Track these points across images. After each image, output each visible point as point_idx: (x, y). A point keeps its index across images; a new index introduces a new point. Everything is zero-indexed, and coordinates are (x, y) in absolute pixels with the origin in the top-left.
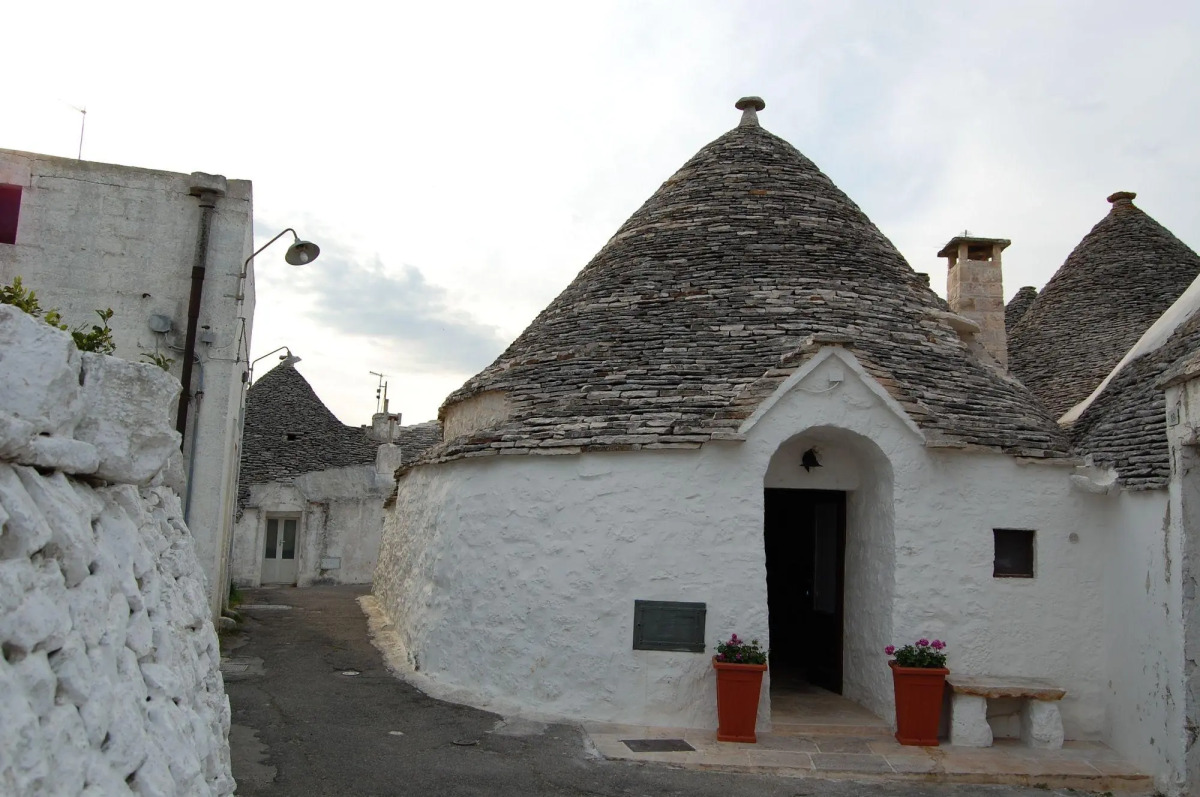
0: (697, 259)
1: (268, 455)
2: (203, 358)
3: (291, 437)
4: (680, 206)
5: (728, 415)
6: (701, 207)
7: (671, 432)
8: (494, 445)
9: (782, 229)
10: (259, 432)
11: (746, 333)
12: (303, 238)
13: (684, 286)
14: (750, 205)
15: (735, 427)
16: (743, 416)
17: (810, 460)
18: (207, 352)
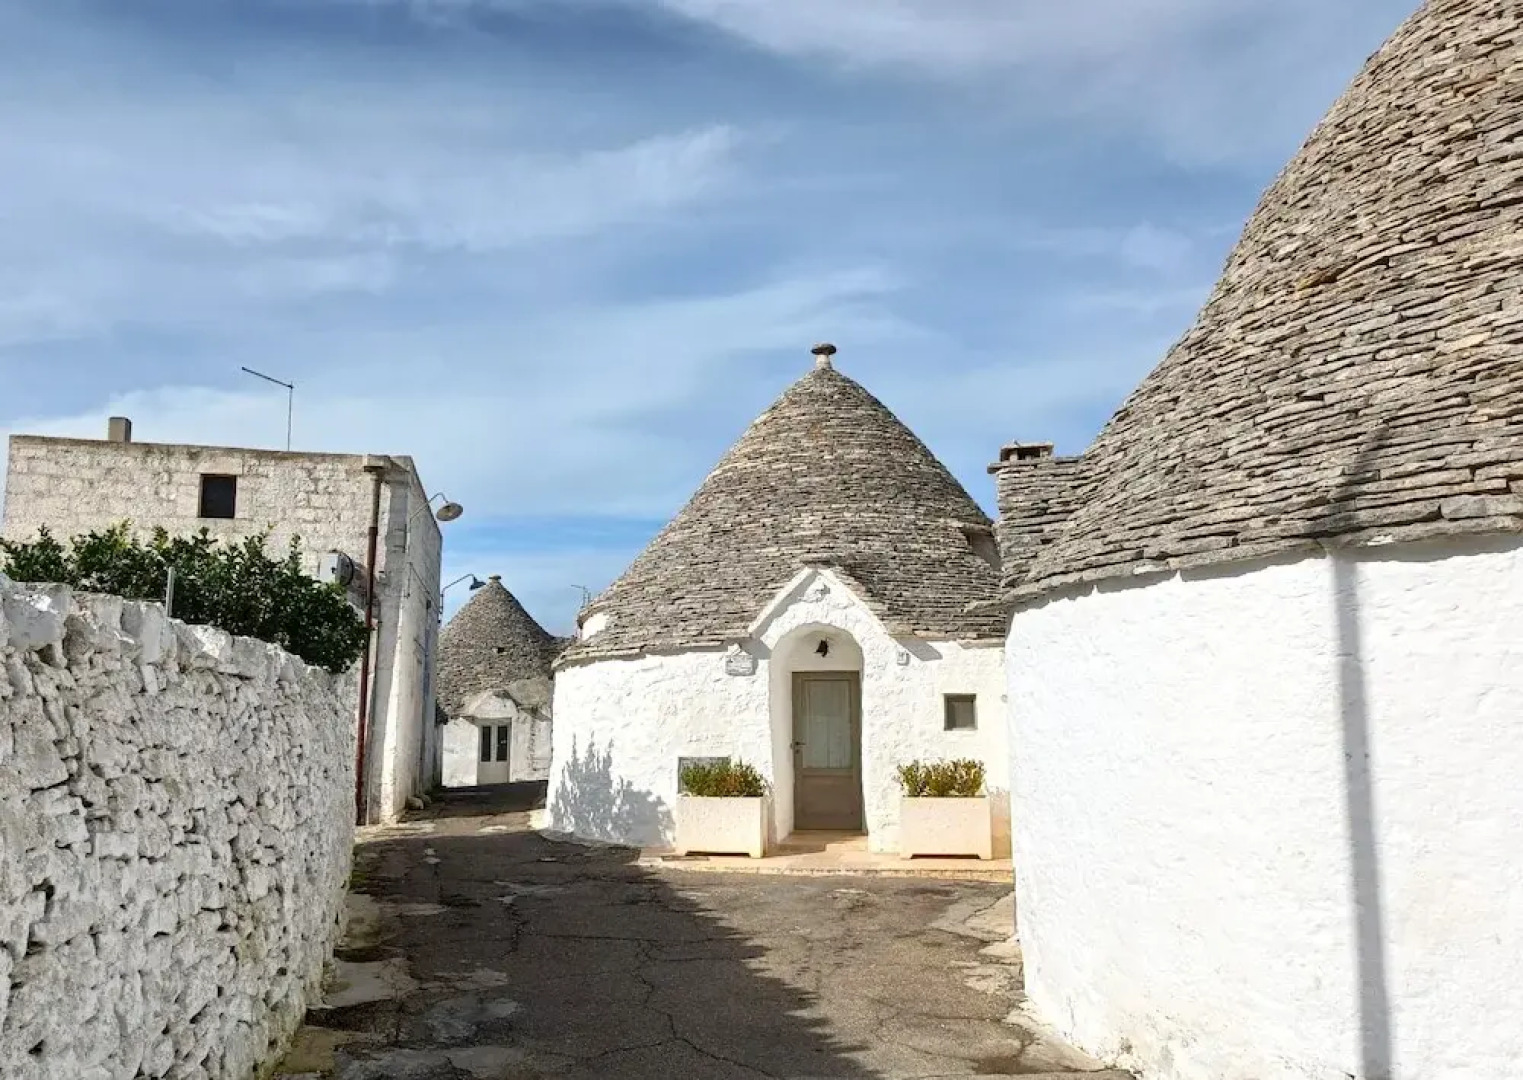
0: (757, 494)
1: (479, 668)
2: (381, 598)
3: (500, 650)
4: (756, 447)
5: (742, 619)
6: (771, 447)
7: (701, 634)
8: (586, 650)
9: (828, 462)
10: (471, 647)
11: (778, 554)
12: (451, 500)
13: (743, 517)
14: (805, 443)
15: (745, 627)
16: (752, 619)
17: (823, 648)
18: (383, 591)
